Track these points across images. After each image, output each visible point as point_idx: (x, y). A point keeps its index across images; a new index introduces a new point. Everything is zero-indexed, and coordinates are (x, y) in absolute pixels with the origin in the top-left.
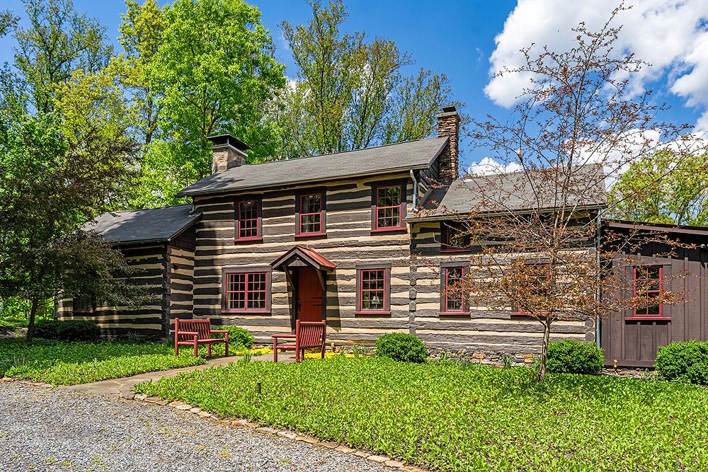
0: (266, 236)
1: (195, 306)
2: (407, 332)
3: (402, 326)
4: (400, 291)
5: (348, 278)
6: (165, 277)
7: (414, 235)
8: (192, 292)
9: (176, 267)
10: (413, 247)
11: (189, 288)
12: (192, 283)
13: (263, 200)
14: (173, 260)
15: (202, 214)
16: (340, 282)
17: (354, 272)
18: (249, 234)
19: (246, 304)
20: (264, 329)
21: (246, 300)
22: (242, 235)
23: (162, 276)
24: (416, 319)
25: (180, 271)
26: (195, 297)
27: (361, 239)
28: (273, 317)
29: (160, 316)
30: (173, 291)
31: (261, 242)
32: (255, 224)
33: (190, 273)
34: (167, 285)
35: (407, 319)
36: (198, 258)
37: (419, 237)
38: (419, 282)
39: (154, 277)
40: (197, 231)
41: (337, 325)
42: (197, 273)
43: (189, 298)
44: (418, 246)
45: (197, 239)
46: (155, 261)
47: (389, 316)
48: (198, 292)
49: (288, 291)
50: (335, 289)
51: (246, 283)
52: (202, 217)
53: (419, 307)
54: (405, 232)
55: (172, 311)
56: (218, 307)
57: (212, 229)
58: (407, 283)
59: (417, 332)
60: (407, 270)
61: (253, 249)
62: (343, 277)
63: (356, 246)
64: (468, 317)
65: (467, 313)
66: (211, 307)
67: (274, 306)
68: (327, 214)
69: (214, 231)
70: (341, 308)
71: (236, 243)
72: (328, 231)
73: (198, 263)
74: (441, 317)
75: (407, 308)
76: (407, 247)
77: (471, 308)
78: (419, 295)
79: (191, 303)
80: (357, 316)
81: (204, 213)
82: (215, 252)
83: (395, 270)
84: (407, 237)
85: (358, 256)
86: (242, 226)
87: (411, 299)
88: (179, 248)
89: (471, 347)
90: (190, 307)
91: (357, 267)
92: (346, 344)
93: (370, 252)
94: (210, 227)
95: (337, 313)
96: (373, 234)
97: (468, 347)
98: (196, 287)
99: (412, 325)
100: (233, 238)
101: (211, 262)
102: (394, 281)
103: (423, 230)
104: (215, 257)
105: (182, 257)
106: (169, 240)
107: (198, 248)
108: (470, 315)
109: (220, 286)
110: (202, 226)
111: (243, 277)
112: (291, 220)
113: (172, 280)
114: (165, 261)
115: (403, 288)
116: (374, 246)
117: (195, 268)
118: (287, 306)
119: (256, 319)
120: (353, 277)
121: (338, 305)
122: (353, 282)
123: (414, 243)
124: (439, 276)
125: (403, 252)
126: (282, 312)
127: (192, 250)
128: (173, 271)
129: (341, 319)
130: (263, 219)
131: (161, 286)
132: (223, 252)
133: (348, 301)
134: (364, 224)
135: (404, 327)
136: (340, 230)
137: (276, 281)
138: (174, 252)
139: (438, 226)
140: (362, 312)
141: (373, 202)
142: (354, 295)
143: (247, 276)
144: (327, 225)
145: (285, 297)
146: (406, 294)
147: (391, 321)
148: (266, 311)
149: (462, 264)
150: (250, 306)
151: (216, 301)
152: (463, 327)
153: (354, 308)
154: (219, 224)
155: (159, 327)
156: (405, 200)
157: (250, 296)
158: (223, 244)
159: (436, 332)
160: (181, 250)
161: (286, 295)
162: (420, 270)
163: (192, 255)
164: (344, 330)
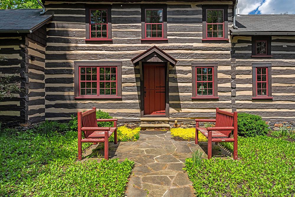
0: (115, 38)
1: (47, 93)
2: (230, 111)
3: (227, 107)
4: (225, 83)
5: (186, 72)
6: (23, 67)
7: (233, 44)
8: (44, 82)
9: (33, 58)
10: (233, 52)
11: (41, 77)
12: (43, 73)
13: (112, 10)
14: (30, 52)
15: (53, 16)
16: (179, 75)
17: (190, 68)
18: (99, 35)
19: (98, 91)
20: (116, 111)
21: (98, 88)
22: (93, 36)
23: (19, 66)
24: (236, 102)
25: (36, 63)
26: (47, 85)
27: (195, 45)
28: (123, 101)
29: (18, 104)
30: (30, 80)
31: (111, 42)
32: (105, 27)
33: (42, 64)
34: (25, 74)
35: (230, 102)
36: (48, 52)
37: (237, 46)
38: (237, 77)
39: (9, 66)
40: (48, 29)
41: (178, 107)
42: (47, 65)
43: (41, 86)
44: (236, 52)
45: (48, 37)
46: (12, 51)
47: (217, 100)
48: (49, 81)
49: (137, 82)
50: (175, 80)
51: (98, 74)
52: (52, 19)
53: (238, 93)
54: (227, 42)
55: (30, 99)
56: (72, 93)
57: (65, 29)
58: (229, 77)
59: (238, 110)
60: (229, 68)
61: (104, 47)
62: (181, 72)
63: (191, 50)
64: (271, 100)
65: (270, 97)
66: (66, 94)
67: (124, 93)
68: (168, 25)
69: (67, 31)
70: (180, 94)
71: (87, 42)
72: (168, 37)
73: (48, 57)
74: (253, 100)
75: (229, 94)
76: (229, 52)
77: (273, 94)
78: (238, 86)
79: (43, 90)
80: (193, 100)
81: (55, 15)
82: (68, 49)
83: (220, 68)
84: (229, 45)
85: (192, 57)
86: (93, 28)
87: (232, 88)
88: (34, 41)
89: (274, 120)
90: (42, 94)
91: (192, 65)
92: (185, 121)
93: (202, 54)
94: (63, 27)
95: (178, 98)
96: (203, 42)
97: (271, 120)
98: (47, 77)
99: (234, 106)
100: (85, 38)
101: (64, 57)
102: (220, 75)
103: (240, 42)
104: (68, 52)
105: (36, 50)
106: (31, 31)
107: (48, 44)
108: (272, 99)
109: (73, 76)
110: (53, 26)
111: (95, 70)
112: (138, 27)
113: (30, 70)
114: (22, 52)
115: (226, 81)
116: (205, 50)
117: (46, 61)
118: (136, 93)
119: (108, 104)
120: (189, 72)
121: (178, 92)
122: (190, 75)
123: (233, 50)
124: (251, 73)
125: (226, 56)
126: (131, 97)
127: (44, 45)
128: (30, 61)
129: (181, 102)
130: (113, 25)
131: (19, 75)
132: (77, 48)
133: (186, 89)
134: (197, 34)
135: (228, 107)
136: (178, 37)
137: (126, 73)
138: (31, 44)
139: (250, 39)
140: (197, 97)
141: (204, 19)
142: (190, 84)
143: (98, 69)
144: (168, 33)
145: (134, 86)
146: (228, 85)
147: (218, 103)
148: (117, 97)
149: (267, 66)
150: (102, 92)
151: (70, 89)
152: (267, 107)
153: (191, 94)
154: (71, 25)
155: (18, 114)
156: (227, 20)
157: (102, 85)
158: (77, 42)
159: (250, 110)
160: (36, 44)
161: (135, 84)
162: (238, 68)
163: (44, 49)
164: (184, 110)
